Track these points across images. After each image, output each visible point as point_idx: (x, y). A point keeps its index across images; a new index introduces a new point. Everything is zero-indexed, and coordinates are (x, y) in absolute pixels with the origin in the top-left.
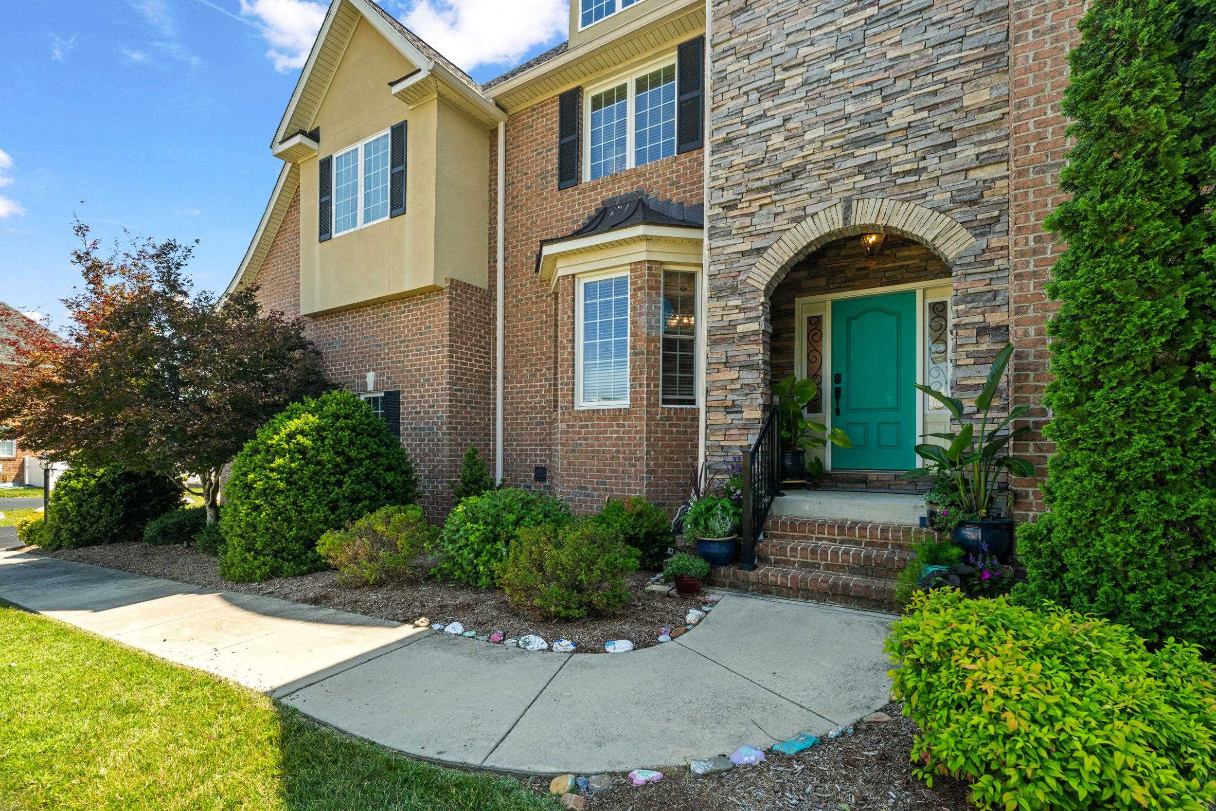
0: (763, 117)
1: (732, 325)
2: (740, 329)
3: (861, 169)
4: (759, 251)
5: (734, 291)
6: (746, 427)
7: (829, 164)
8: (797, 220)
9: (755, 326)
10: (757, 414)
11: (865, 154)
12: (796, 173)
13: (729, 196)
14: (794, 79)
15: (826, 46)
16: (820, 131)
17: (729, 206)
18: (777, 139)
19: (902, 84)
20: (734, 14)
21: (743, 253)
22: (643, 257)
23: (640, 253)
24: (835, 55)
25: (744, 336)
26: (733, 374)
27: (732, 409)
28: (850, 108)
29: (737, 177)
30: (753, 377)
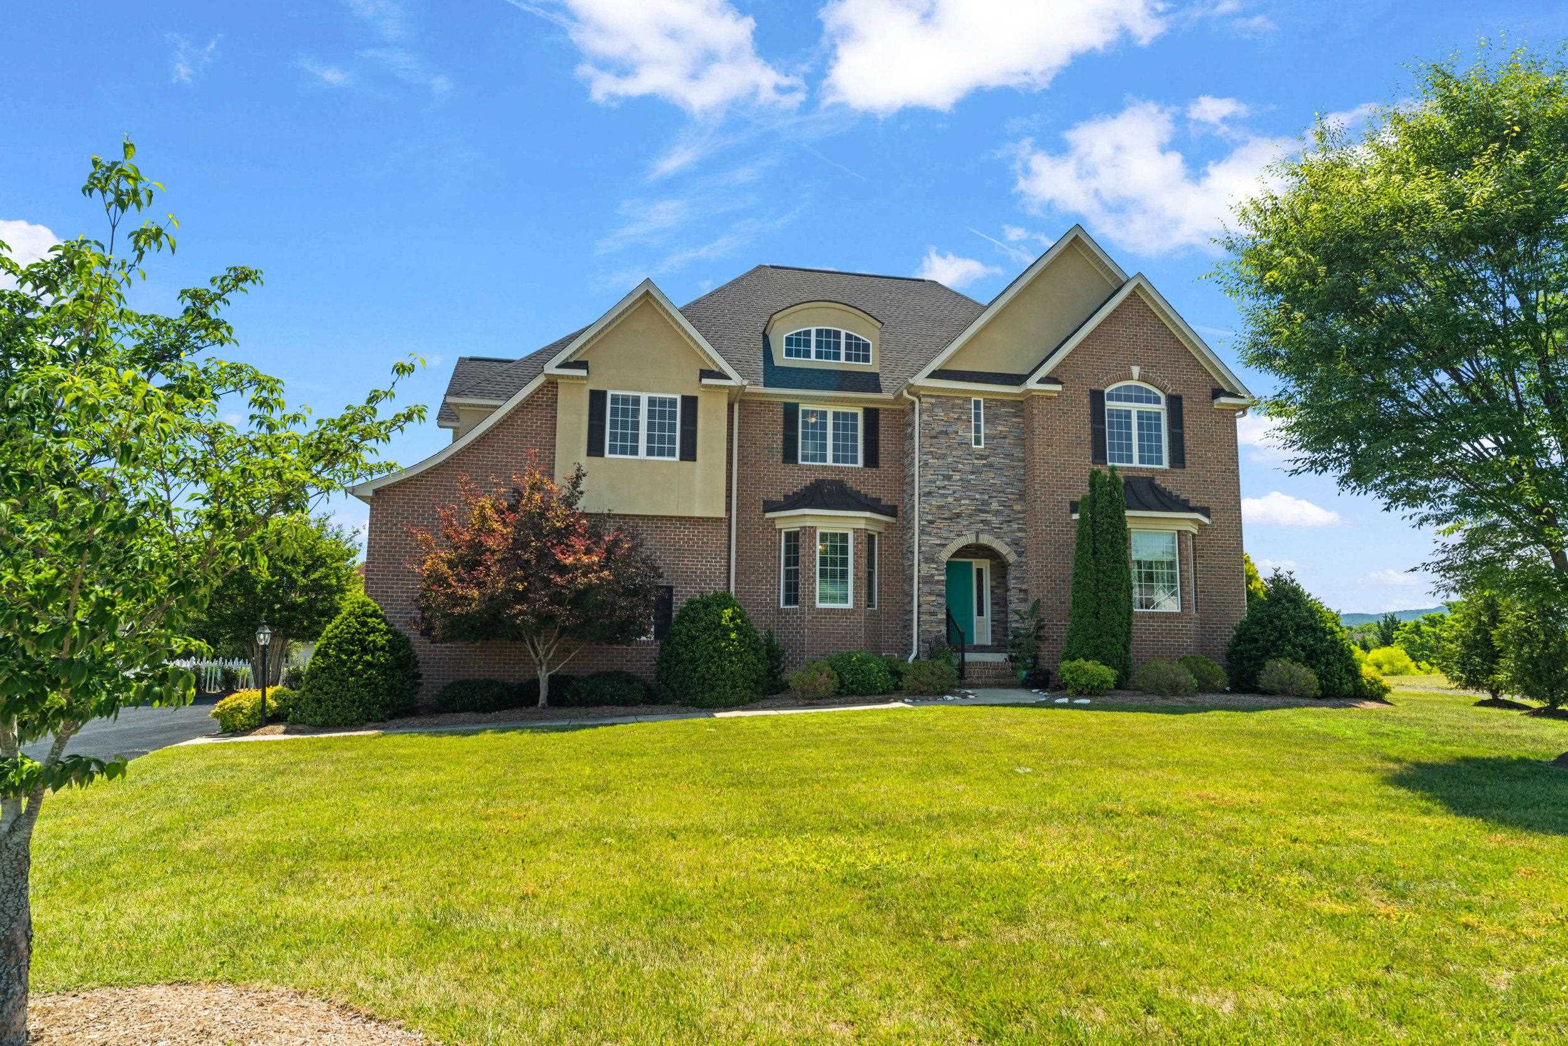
0: (944, 487)
1: (933, 576)
2: (936, 578)
3: (982, 521)
4: (944, 545)
5: (933, 561)
6: (939, 622)
7: (970, 516)
8: (959, 536)
9: (942, 578)
10: (944, 617)
11: (983, 516)
12: (958, 515)
13: (930, 517)
14: (957, 477)
15: (968, 468)
16: (967, 502)
17: (931, 522)
18: (950, 499)
19: (995, 494)
20: (932, 437)
21: (937, 545)
22: (863, 527)
23: (862, 525)
24: (973, 473)
25: (938, 581)
26: (934, 598)
27: (932, 614)
28: (977, 496)
29: (934, 510)
30: (942, 600)
